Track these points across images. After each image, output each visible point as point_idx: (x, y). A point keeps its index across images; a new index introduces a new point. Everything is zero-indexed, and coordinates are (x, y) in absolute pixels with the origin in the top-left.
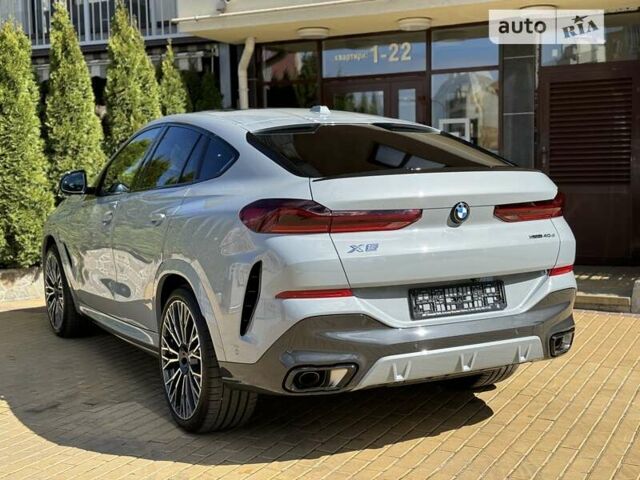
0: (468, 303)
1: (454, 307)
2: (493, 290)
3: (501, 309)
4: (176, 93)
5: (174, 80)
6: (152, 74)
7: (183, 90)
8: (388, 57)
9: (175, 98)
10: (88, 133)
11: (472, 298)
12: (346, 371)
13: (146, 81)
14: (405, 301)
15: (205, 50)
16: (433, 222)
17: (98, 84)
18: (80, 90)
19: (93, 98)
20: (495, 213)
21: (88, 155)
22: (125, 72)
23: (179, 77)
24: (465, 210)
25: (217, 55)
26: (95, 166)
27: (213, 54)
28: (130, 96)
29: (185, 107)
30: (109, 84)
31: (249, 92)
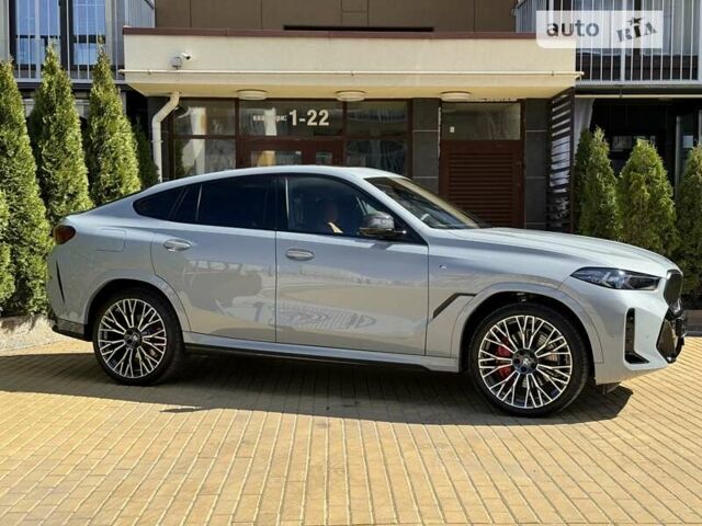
8: (307, 120)
28: (115, 143)
30: (95, 131)
31: (162, 144)
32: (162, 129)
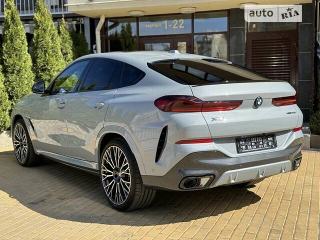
0: (261, 145)
1: (255, 147)
2: (271, 138)
3: (275, 148)
4: (68, 42)
5: (66, 36)
6: (56, 32)
7: (71, 41)
8: (173, 26)
9: (67, 45)
10: (25, 63)
11: (263, 143)
12: (209, 178)
13: (53, 35)
14: (234, 144)
15: (77, 21)
16: (247, 107)
17: (29, 37)
18: (21, 40)
19: (27, 44)
20: (272, 102)
21: (25, 73)
22: (43, 31)
23: (68, 34)
24: (261, 101)
25: (83, 23)
26: (29, 79)
27: (80, 23)
28: (46, 43)
29: (72, 50)
30: (35, 37)
31: (101, 43)
32: (101, 34)
